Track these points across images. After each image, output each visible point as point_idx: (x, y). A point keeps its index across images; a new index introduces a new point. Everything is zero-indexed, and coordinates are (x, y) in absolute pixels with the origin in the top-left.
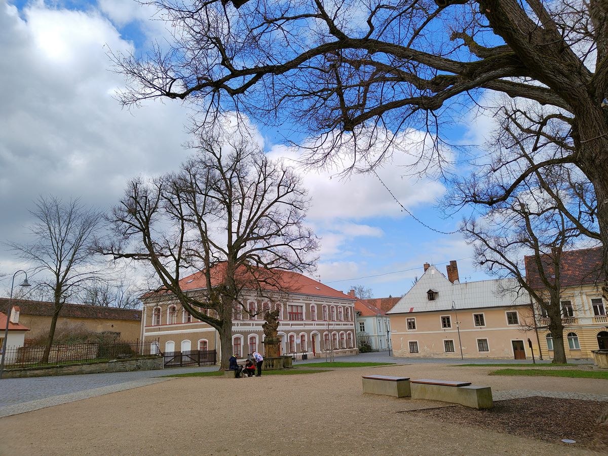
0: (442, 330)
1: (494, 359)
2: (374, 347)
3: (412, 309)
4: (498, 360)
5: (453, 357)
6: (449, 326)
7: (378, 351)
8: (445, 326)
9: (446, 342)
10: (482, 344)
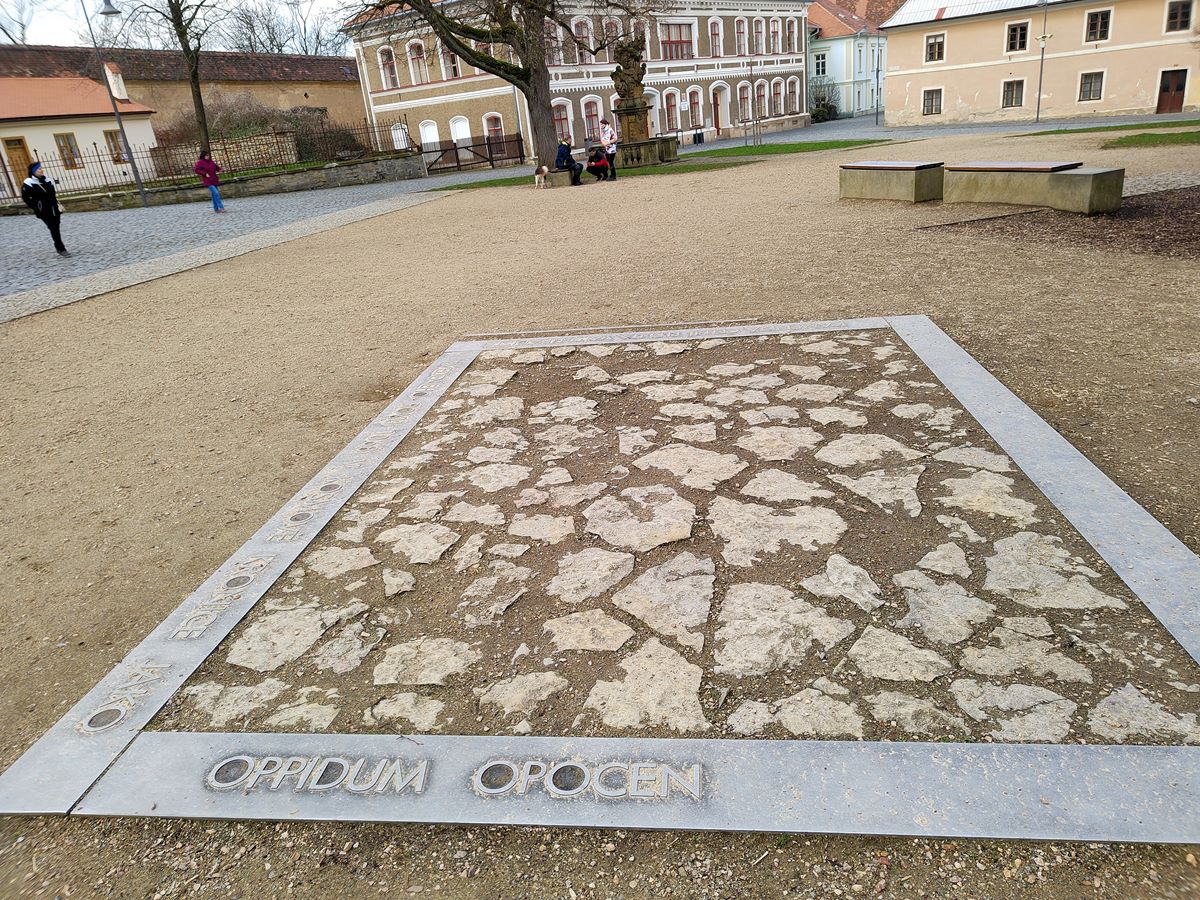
0: (1005, 58)
1: (1107, 118)
2: (843, 108)
3: (942, 10)
4: (1117, 118)
5: (1016, 119)
6: (1023, 46)
7: (850, 116)
8: (1012, 47)
9: (1009, 85)
10: (1091, 83)
